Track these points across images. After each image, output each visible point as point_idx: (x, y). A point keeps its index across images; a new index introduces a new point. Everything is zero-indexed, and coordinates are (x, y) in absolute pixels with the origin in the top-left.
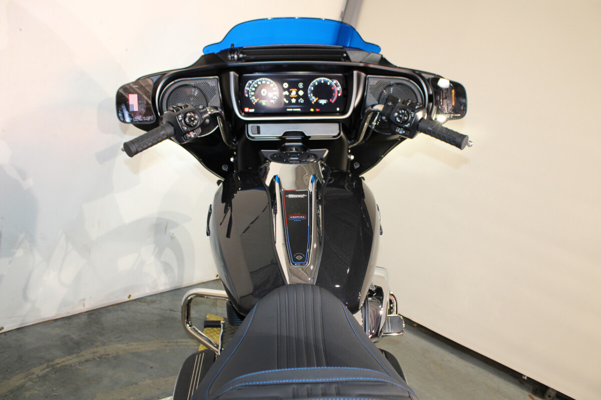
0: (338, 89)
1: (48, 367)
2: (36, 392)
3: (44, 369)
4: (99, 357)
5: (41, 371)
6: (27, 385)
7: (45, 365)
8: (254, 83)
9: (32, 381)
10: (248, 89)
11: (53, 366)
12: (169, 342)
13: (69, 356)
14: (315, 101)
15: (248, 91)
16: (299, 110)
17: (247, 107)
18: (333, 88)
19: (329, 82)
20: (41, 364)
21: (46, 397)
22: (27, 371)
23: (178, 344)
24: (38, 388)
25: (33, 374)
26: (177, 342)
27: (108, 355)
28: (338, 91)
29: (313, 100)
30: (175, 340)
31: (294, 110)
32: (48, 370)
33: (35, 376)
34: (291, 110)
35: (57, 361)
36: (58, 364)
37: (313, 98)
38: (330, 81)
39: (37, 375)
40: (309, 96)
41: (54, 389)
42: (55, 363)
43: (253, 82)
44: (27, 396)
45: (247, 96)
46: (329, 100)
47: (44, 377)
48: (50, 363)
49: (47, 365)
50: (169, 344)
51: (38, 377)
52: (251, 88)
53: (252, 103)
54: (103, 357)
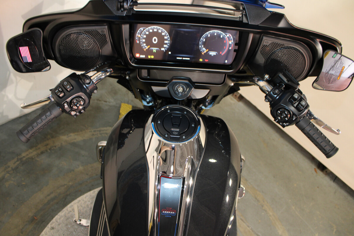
0: (230, 43)
1: (18, 161)
2: (12, 182)
3: (15, 163)
4: (50, 149)
5: (14, 164)
6: (6, 176)
7: (16, 159)
8: (145, 31)
9: (9, 173)
10: (139, 36)
11: (21, 159)
12: (95, 131)
13: (31, 149)
14: (205, 52)
15: (140, 38)
16: (189, 59)
17: (138, 53)
18: (225, 42)
19: (222, 34)
20: (13, 158)
21: (19, 186)
22: (5, 165)
23: (101, 132)
24: (13, 179)
25: (9, 167)
26: (100, 131)
27: (55, 147)
28: (230, 44)
29: (204, 51)
30: (99, 129)
31: (184, 59)
32: (18, 163)
33: (10, 169)
34: (181, 58)
35: (24, 155)
36: (24, 157)
37: (204, 49)
38: (224, 34)
39: (12, 168)
40: (200, 47)
41: (23, 179)
42: (22, 157)
43: (144, 29)
44: (7, 186)
45: (138, 42)
46: (219, 53)
47: (16, 169)
48: (19, 157)
49: (17, 159)
50: (95, 133)
51: (13, 170)
52: (142, 35)
53: (143, 50)
54: (52, 148)
